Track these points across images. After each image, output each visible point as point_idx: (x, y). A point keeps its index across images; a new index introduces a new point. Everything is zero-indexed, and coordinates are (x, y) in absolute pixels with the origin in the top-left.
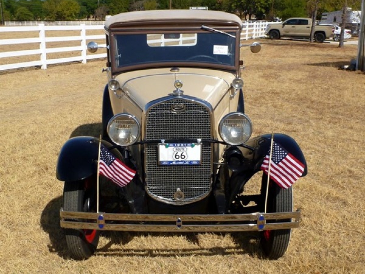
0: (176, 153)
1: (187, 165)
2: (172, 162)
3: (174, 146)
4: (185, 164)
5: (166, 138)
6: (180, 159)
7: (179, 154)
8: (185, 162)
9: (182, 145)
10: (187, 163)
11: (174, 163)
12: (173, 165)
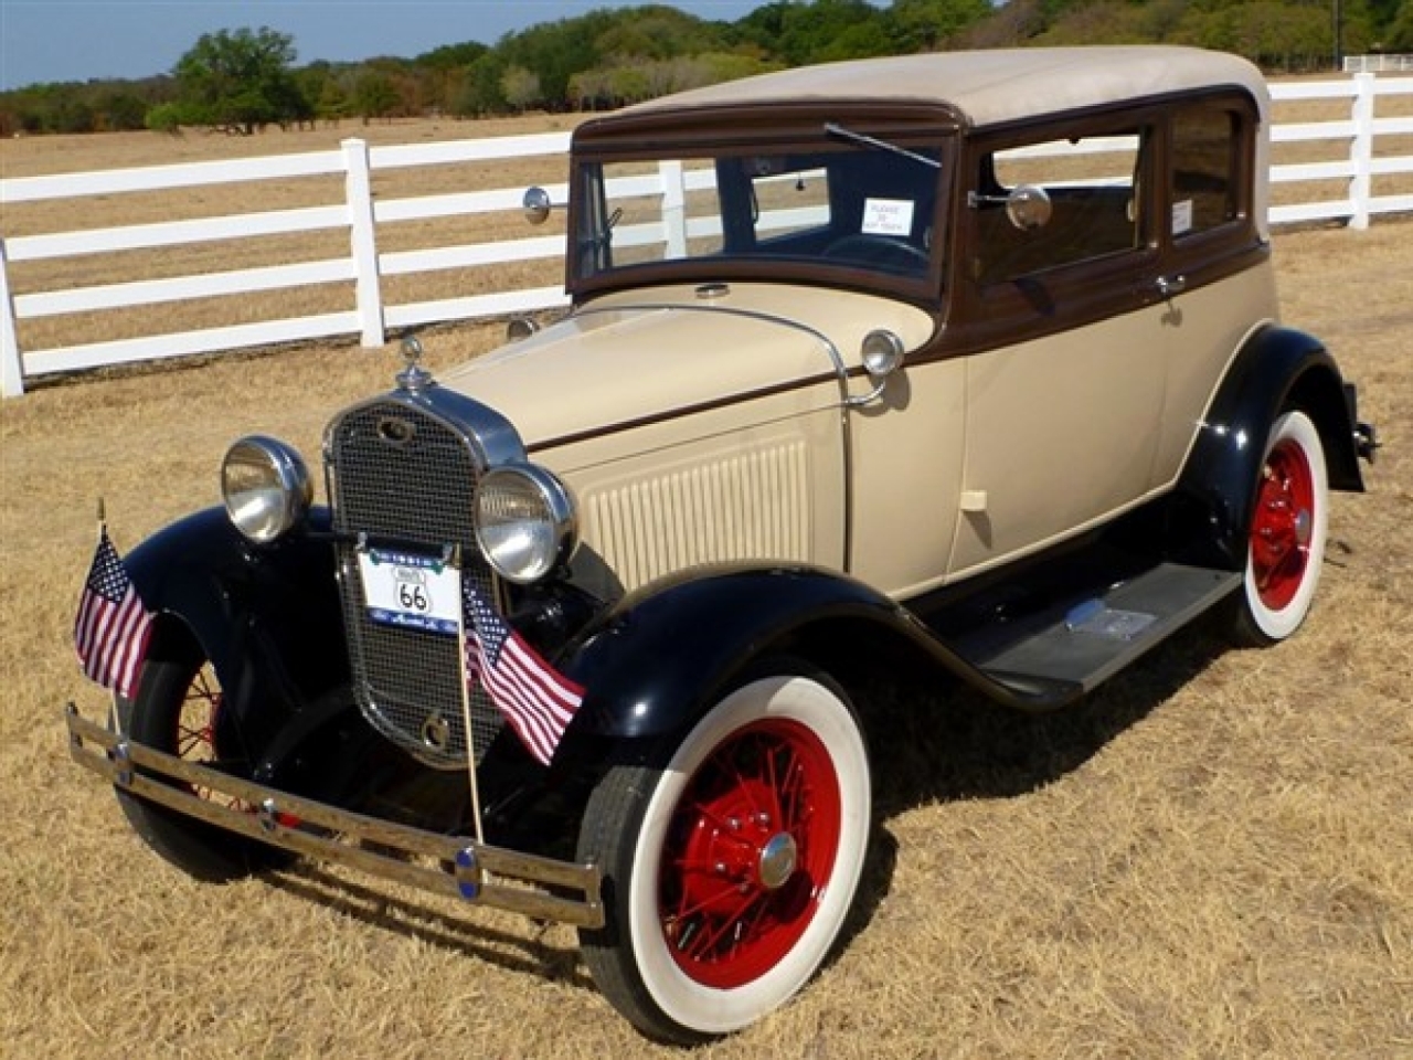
0: (400, 584)
1: (430, 632)
2: (394, 614)
3: (391, 561)
4: (428, 626)
5: (371, 530)
6: (414, 610)
7: (410, 590)
8: (426, 621)
9: (411, 560)
10: (432, 626)
11: (401, 619)
12: (398, 626)
